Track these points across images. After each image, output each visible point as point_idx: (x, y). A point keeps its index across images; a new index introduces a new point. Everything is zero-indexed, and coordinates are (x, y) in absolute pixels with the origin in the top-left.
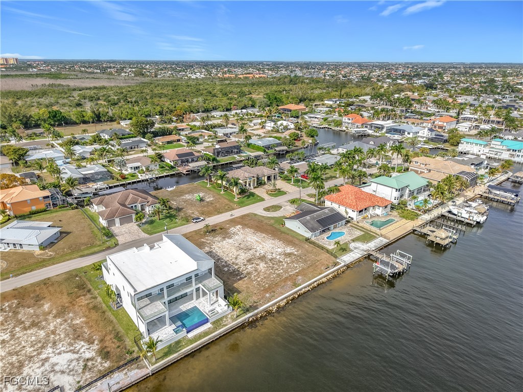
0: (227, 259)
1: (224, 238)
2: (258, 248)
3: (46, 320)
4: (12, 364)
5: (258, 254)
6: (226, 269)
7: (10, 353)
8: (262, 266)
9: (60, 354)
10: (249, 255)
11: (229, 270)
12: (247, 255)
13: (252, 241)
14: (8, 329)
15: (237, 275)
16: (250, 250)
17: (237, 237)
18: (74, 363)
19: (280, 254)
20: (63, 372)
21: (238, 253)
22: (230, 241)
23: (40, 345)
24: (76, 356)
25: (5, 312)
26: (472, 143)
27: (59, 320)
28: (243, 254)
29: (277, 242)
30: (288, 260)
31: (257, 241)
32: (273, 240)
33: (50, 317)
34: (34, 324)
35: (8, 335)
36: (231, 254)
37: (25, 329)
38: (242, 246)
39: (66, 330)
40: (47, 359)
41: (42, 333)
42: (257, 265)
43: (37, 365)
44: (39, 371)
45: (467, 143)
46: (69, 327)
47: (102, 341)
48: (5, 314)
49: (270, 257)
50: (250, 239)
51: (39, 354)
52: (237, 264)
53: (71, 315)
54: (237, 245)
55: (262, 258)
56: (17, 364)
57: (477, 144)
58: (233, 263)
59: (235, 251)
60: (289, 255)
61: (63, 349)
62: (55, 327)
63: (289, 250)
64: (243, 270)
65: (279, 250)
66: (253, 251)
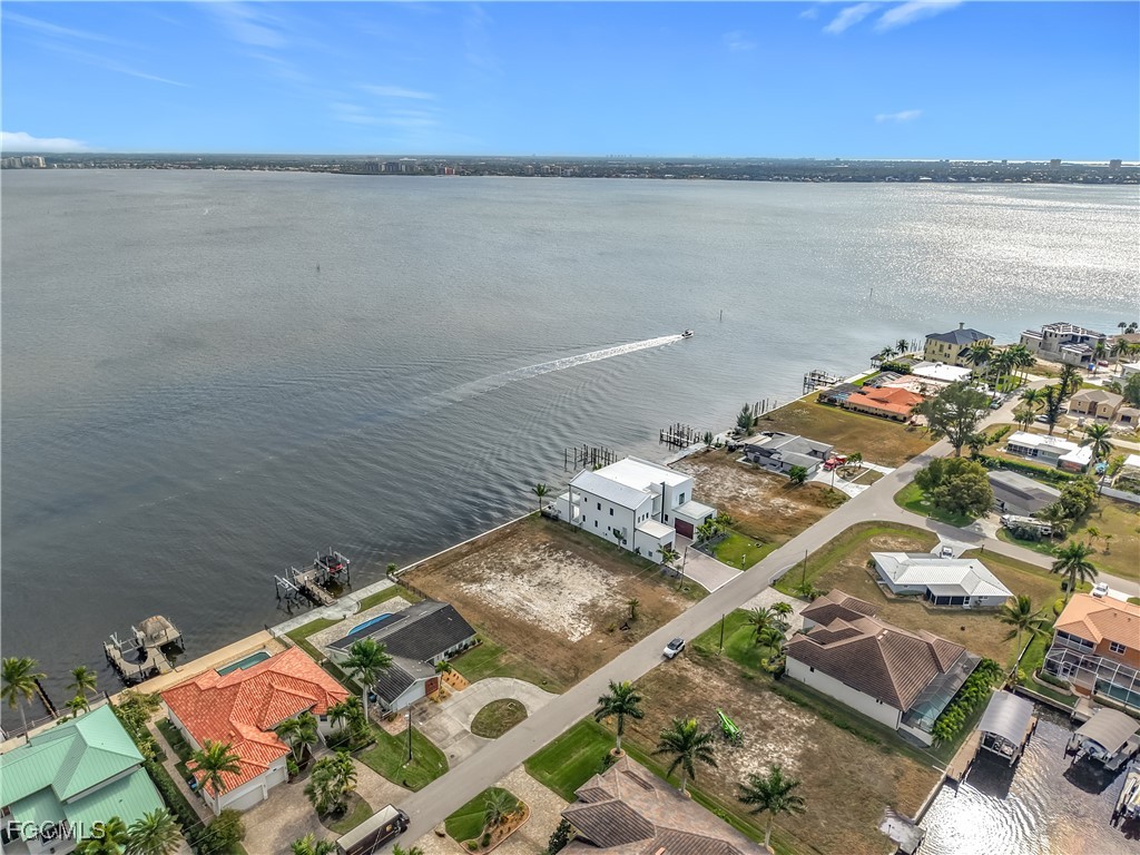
0: (572, 567)
1: (594, 605)
2: (527, 587)
5: (525, 576)
6: (569, 553)
8: (518, 560)
10: (540, 576)
11: (564, 552)
12: (544, 575)
13: (540, 602)
15: (551, 547)
16: (539, 584)
17: (570, 608)
19: (490, 579)
21: (559, 576)
22: (580, 600)
28: (550, 576)
29: (494, 603)
30: (477, 572)
31: (530, 601)
32: (501, 606)
36: (569, 574)
38: (556, 590)
42: (525, 561)
49: (507, 574)
50: (545, 604)
52: (555, 560)
54: (565, 592)
55: (518, 571)
58: (561, 561)
59: (565, 580)
60: (476, 580)
63: (474, 587)
64: (545, 552)
65: (491, 587)
66: (535, 581)
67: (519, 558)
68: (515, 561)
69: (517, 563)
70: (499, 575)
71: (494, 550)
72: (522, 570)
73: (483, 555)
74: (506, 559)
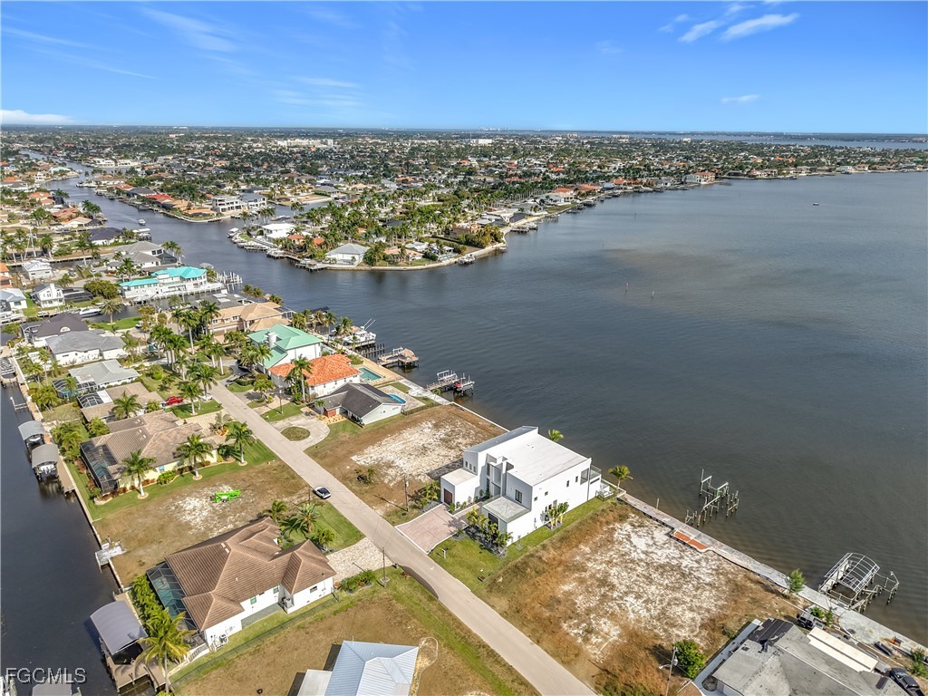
2: (422, 443)
3: (593, 576)
4: (662, 574)
7: (650, 582)
8: (462, 441)
9: (635, 546)
12: (437, 450)
14: (618, 604)
16: (426, 447)
18: (640, 533)
19: (437, 431)
20: (653, 538)
23: (630, 565)
24: (632, 535)
25: (590, 624)
26: (142, 286)
27: (590, 565)
29: (408, 431)
33: (586, 575)
34: (604, 582)
35: (627, 599)
37: (612, 587)
39: (602, 553)
40: (646, 553)
41: (614, 571)
42: (460, 443)
43: (654, 556)
44: (660, 553)
45: (136, 287)
46: (597, 552)
47: (608, 523)
48: (594, 622)
51: (641, 560)
53: (578, 558)
56: (661, 570)
57: (149, 285)
60: (438, 425)
61: (628, 546)
62: (601, 563)
65: (426, 430)
66: (429, 447)
67: (464, 442)
68: (460, 440)
69: (457, 441)
70: (441, 433)
71: (478, 433)
72: (445, 442)
73: (472, 429)
74: (463, 437)
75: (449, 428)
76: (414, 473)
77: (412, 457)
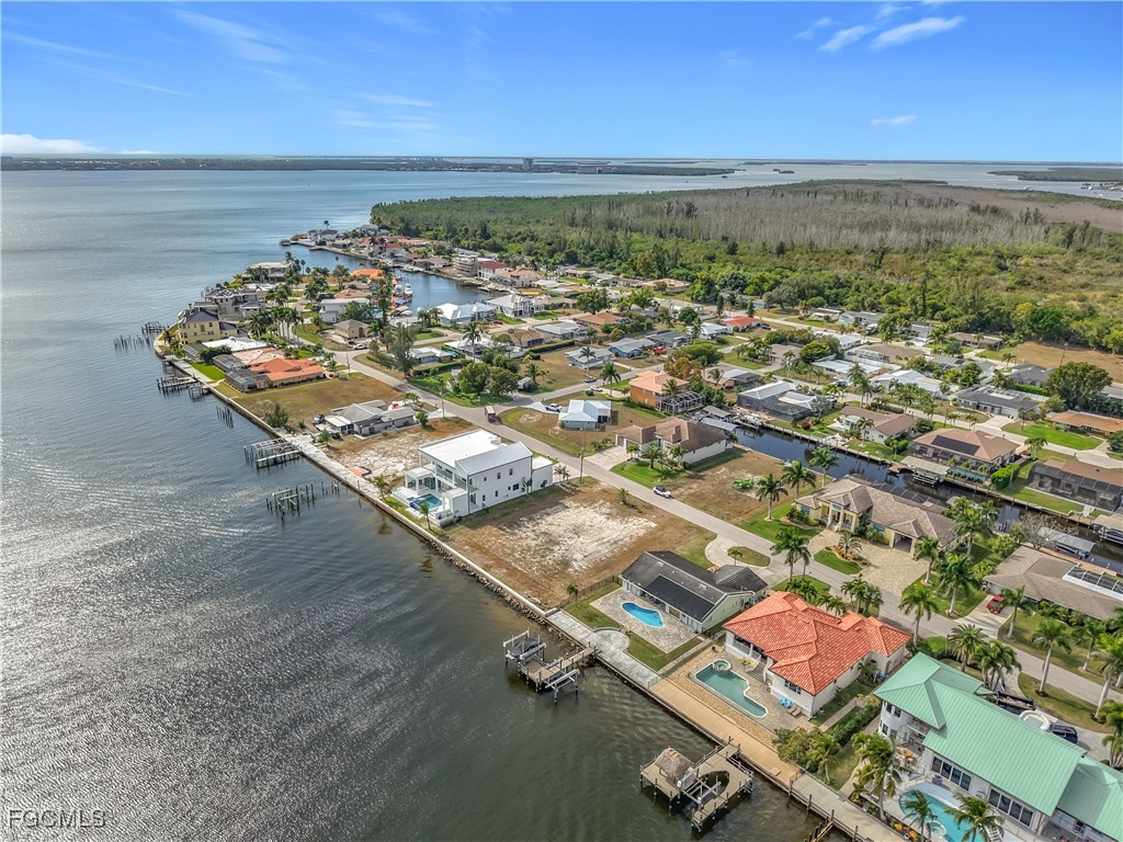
2: (580, 539)
5: (561, 539)
6: (524, 519)
8: (531, 543)
11: (522, 521)
12: (560, 531)
13: (604, 535)
15: (510, 526)
16: (574, 533)
19: (565, 557)
21: (562, 525)
28: (561, 528)
30: (549, 562)
36: (561, 521)
42: (534, 539)
49: (556, 549)
50: (607, 533)
52: (535, 525)
55: (551, 543)
59: (568, 523)
60: (565, 564)
64: (521, 530)
65: (579, 556)
66: (571, 535)
67: (529, 541)
68: (534, 543)
69: (538, 542)
70: (558, 552)
71: (509, 554)
72: (552, 541)
73: (516, 560)
74: (530, 548)
75: (549, 560)
76: (582, 508)
77: (588, 523)
